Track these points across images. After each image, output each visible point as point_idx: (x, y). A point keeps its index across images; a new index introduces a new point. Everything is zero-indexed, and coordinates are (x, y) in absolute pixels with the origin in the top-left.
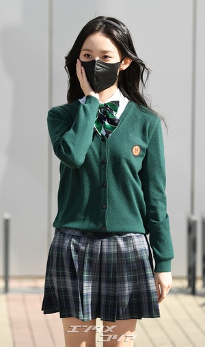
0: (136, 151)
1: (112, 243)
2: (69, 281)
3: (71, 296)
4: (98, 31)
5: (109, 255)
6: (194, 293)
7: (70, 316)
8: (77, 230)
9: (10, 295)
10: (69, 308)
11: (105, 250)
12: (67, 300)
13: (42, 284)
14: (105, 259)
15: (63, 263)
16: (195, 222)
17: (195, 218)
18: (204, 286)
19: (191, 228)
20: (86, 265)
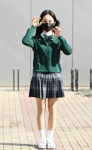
0: (58, 48)
1: (51, 76)
4: (47, 14)
6: (73, 91)
9: (19, 91)
11: (49, 78)
13: (29, 88)
14: (49, 80)
16: (73, 70)
17: (73, 69)
18: (76, 89)
19: (72, 72)
20: (43, 82)
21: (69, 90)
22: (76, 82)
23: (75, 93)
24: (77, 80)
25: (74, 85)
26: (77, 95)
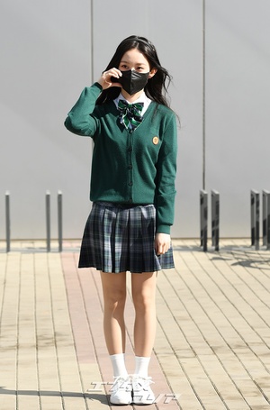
0: (156, 140)
1: (137, 212)
4: (133, 48)
5: (135, 221)
6: (205, 250)
14: (132, 224)
16: (206, 195)
17: (205, 192)
18: (213, 245)
19: (203, 200)
20: (117, 229)
21: (195, 249)
22: (215, 228)
23: (211, 256)
24: (215, 223)
25: (209, 234)
26: (216, 262)
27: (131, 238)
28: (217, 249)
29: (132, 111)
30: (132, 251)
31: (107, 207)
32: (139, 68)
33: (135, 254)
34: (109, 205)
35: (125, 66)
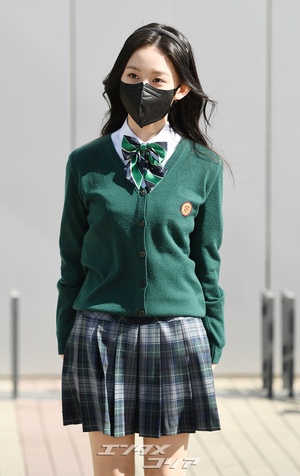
0: (187, 209)
1: (153, 331)
2: (94, 382)
3: (97, 402)
4: (151, 43)
5: (149, 347)
6: (270, 396)
7: (95, 429)
8: (105, 312)
9: (20, 401)
10: (94, 419)
11: (144, 340)
12: (92, 408)
14: (144, 352)
15: (86, 357)
16: (271, 300)
17: (270, 294)
18: (284, 387)
19: (266, 308)
20: (118, 359)
21: (253, 394)
22: (288, 358)
23: (281, 406)
24: (288, 349)
25: (278, 368)
26: (291, 418)
27: (143, 376)
28: (291, 395)
29: (147, 157)
30: (142, 397)
31: (100, 322)
32: (158, 80)
33: (147, 404)
34: (105, 318)
35: (133, 76)
